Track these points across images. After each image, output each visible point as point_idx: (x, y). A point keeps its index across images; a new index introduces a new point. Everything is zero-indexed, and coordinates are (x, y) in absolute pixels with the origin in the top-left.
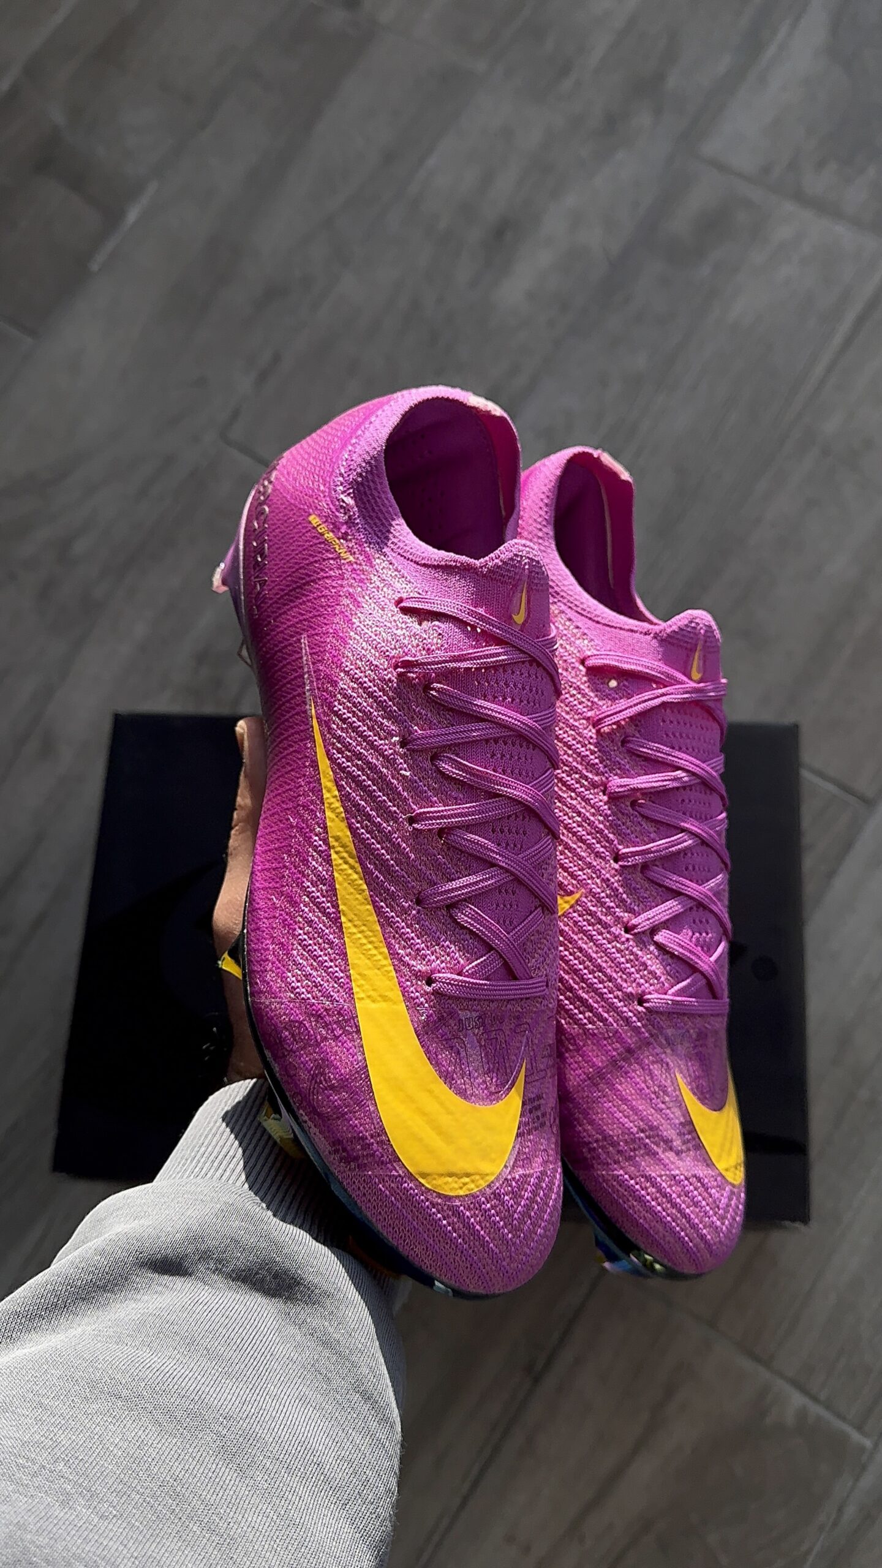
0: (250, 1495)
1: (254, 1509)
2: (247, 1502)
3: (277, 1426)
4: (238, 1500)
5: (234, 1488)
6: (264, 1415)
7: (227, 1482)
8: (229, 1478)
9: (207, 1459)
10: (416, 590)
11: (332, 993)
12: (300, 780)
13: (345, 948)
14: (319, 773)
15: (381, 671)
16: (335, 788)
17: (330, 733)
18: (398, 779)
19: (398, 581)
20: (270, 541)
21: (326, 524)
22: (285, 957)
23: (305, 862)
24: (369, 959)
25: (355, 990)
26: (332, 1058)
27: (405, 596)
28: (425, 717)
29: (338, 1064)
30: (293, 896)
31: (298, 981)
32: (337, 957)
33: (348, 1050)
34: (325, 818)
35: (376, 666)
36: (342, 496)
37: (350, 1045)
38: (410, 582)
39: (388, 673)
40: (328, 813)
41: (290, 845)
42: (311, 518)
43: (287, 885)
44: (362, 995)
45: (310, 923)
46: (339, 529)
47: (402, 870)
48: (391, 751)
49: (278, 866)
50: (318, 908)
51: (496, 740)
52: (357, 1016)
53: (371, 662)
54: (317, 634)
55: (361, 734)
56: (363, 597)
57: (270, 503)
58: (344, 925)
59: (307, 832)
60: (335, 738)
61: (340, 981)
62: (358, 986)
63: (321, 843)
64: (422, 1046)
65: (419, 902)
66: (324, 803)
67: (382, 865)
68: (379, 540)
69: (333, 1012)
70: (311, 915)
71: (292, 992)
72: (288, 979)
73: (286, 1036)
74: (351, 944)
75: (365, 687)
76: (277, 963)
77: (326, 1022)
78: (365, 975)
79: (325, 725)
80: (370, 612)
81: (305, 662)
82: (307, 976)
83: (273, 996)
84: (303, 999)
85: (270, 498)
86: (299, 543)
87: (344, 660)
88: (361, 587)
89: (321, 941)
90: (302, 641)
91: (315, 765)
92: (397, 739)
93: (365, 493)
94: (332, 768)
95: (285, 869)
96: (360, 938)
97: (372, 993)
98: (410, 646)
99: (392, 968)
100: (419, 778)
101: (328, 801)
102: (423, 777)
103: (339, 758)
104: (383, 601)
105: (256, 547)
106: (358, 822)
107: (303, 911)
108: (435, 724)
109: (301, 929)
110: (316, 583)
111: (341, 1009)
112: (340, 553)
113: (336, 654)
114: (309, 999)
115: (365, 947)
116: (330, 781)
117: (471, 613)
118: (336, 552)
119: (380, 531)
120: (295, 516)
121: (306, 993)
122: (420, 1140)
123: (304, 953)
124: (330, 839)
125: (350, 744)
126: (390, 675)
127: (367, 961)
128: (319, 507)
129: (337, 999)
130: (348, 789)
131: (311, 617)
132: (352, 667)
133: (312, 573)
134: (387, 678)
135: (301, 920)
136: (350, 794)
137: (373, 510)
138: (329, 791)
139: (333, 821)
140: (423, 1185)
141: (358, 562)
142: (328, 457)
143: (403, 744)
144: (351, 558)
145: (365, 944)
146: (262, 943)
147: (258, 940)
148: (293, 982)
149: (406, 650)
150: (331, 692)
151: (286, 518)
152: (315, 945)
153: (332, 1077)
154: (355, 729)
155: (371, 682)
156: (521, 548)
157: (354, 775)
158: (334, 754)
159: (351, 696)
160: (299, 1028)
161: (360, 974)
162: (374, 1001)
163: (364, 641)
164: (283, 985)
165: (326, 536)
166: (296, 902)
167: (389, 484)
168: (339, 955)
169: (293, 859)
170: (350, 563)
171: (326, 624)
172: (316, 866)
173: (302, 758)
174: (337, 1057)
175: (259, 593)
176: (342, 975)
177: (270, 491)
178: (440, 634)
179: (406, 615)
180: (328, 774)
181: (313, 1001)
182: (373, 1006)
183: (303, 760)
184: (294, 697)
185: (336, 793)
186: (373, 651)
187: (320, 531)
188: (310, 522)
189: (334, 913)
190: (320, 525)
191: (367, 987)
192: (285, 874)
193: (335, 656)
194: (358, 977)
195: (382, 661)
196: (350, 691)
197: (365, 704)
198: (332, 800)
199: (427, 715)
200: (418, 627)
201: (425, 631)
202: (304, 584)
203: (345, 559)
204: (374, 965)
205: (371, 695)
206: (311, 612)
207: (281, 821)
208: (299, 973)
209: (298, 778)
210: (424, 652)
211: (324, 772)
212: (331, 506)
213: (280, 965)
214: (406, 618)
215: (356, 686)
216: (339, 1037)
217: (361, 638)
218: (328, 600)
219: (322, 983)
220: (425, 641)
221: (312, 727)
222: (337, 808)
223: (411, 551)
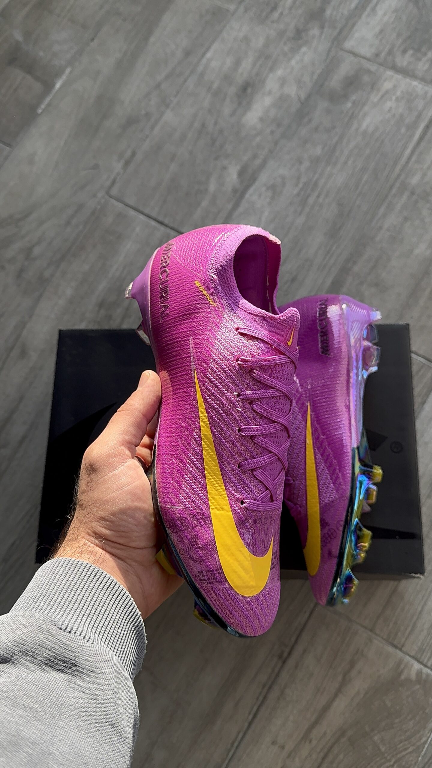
10: (246, 324)
11: (200, 506)
12: (187, 406)
13: (206, 485)
14: (198, 404)
15: (230, 361)
16: (205, 412)
17: (204, 387)
18: (235, 411)
19: (236, 318)
20: (171, 287)
21: (204, 286)
22: (178, 487)
23: (190, 445)
24: (216, 491)
25: (210, 504)
26: (200, 534)
27: (240, 326)
28: (248, 384)
29: (202, 537)
30: (183, 459)
31: (185, 499)
32: (203, 489)
33: (207, 531)
34: (200, 425)
35: (228, 359)
36: (212, 274)
37: (208, 529)
38: (242, 320)
39: (234, 363)
40: (202, 424)
41: (181, 436)
42: (196, 282)
43: (180, 454)
44: (213, 507)
45: (191, 473)
46: (210, 290)
47: (233, 452)
48: (233, 399)
49: (175, 444)
50: (195, 466)
51: (276, 397)
52: (211, 516)
53: (226, 357)
54: (198, 339)
55: (219, 389)
56: (220, 324)
57: (170, 268)
58: (206, 475)
59: (190, 431)
60: (206, 389)
61: (204, 500)
62: (212, 503)
63: (197, 436)
64: (238, 531)
65: (239, 467)
66: (199, 419)
67: (225, 449)
68: (227, 297)
69: (200, 514)
70: (191, 469)
71: (182, 504)
72: (180, 498)
73: (179, 523)
74: (209, 484)
75: (223, 368)
76: (175, 489)
77: (197, 518)
78: (215, 498)
79: (202, 382)
80: (224, 332)
81: (191, 351)
82: (189, 497)
83: (172, 504)
84: (187, 507)
85: (169, 265)
86: (189, 293)
87: (212, 353)
88: (219, 319)
89: (196, 481)
90: (190, 340)
91: (195, 400)
92: (236, 393)
93: (223, 275)
94: (204, 403)
95: (178, 446)
96: (213, 481)
97: (218, 507)
98: (244, 352)
99: (226, 496)
100: (244, 412)
101: (202, 418)
102: (246, 412)
103: (208, 399)
104: (230, 327)
106: (215, 429)
107: (188, 467)
108: (253, 388)
109: (186, 475)
110: (198, 314)
111: (204, 513)
112: (209, 301)
113: (208, 350)
114: (190, 507)
115: (215, 485)
116: (203, 409)
117: (272, 340)
118: (208, 300)
119: (228, 293)
120: (185, 279)
121: (188, 504)
122: (236, 572)
123: (188, 486)
124: (202, 435)
125: (214, 393)
126: (234, 364)
127: (216, 492)
128: (200, 278)
129: (202, 508)
130: (212, 413)
131: (195, 330)
132: (217, 357)
133: (195, 309)
134: (233, 365)
135: (186, 471)
136: (213, 416)
137: (226, 283)
138: (202, 413)
139: (203, 427)
140: (236, 592)
141: (218, 307)
142: (204, 253)
143: (238, 396)
144: (215, 304)
145: (215, 484)
146: (167, 480)
147: (165, 478)
148: (182, 499)
149: (243, 353)
150: (205, 367)
151: (180, 278)
152: (193, 483)
153: (199, 543)
154: (217, 387)
155: (225, 366)
156: (294, 312)
157: (215, 408)
158: (206, 396)
159: (216, 371)
160: (185, 520)
161: (212, 497)
162: (218, 510)
163: (222, 346)
164: (178, 500)
165: (203, 292)
166: (184, 462)
167: (234, 272)
168: (204, 488)
169: (183, 442)
170: (214, 307)
171: (202, 334)
172: (195, 447)
173: (189, 396)
174: (202, 534)
175: (164, 311)
176: (204, 497)
177: (168, 262)
178: (258, 348)
179: (241, 336)
180: (202, 405)
181: (192, 508)
182: (218, 512)
183: (188, 397)
184: (185, 366)
185: (206, 414)
186: (226, 351)
187: (201, 289)
188: (195, 284)
189: (202, 469)
190: (201, 286)
191: (215, 503)
192: (179, 449)
193: (207, 351)
194: (212, 499)
195: (231, 357)
196: (215, 369)
197: (222, 376)
198: (204, 418)
199: (249, 384)
200: (247, 343)
201: (251, 345)
202: (192, 313)
203: (212, 305)
204: (219, 494)
205: (225, 372)
206: (195, 327)
207: (176, 423)
208: (185, 495)
209: (186, 405)
210: (251, 356)
211: (200, 404)
212: (206, 278)
213: (176, 491)
214: (242, 338)
215: (218, 366)
216: (203, 525)
217: (220, 344)
218: (204, 323)
219: (196, 500)
220: (251, 350)
221: (195, 382)
222: (206, 421)
223: (242, 305)
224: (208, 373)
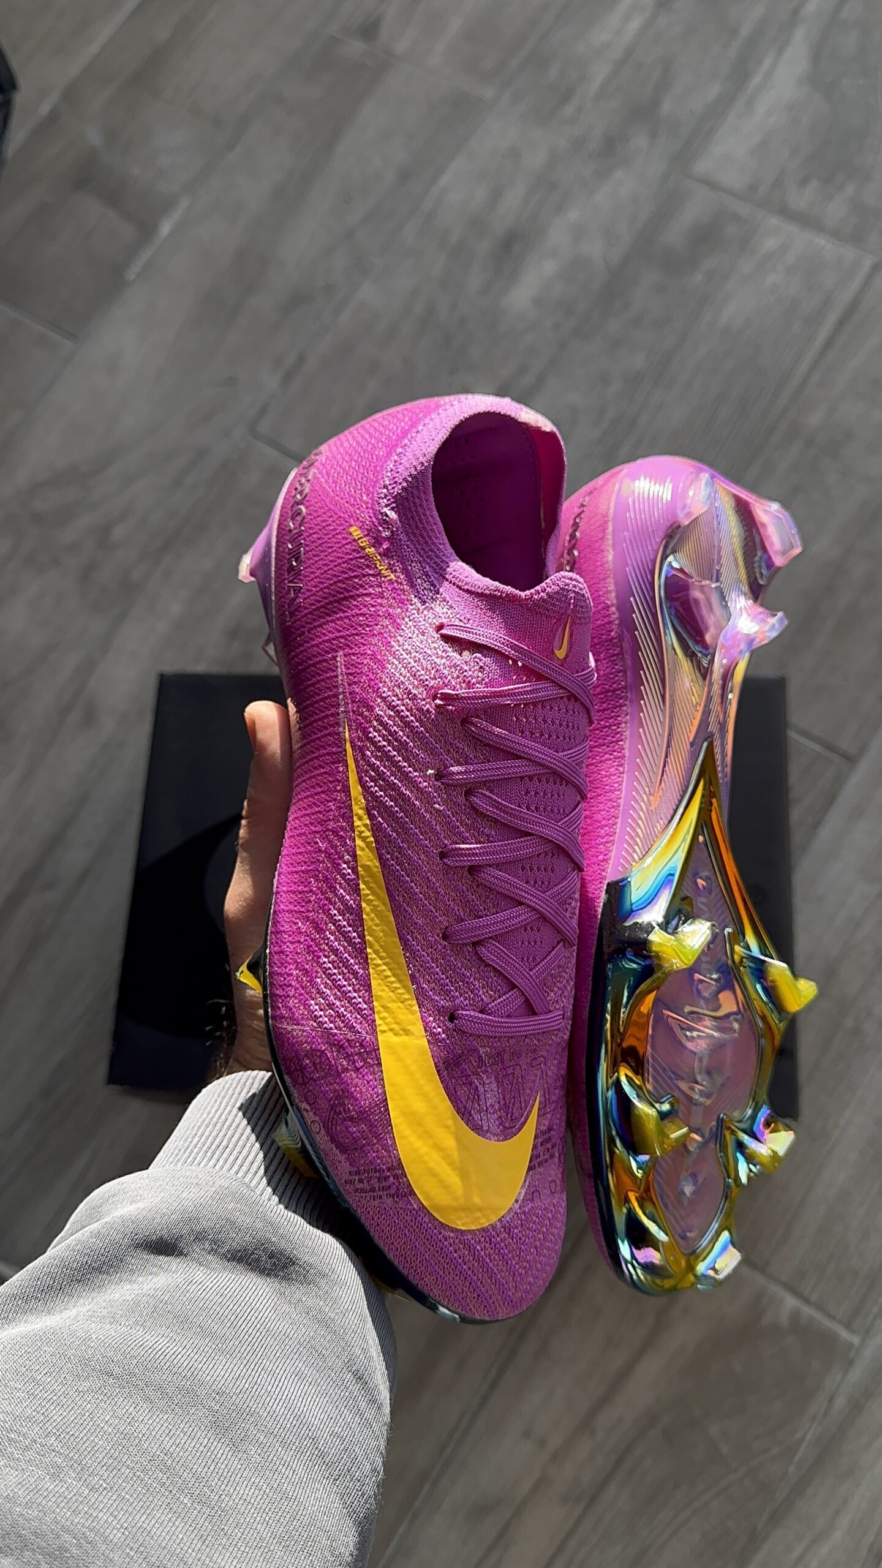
0: (242, 1469)
1: (246, 1482)
2: (239, 1475)
3: (273, 1401)
4: (230, 1474)
5: (226, 1462)
6: (259, 1390)
7: (219, 1455)
8: (221, 1452)
9: (199, 1434)
10: (458, 616)
11: (355, 1025)
12: (330, 804)
13: (370, 980)
14: (350, 799)
15: (419, 701)
16: (366, 817)
17: (364, 760)
18: (431, 812)
19: (439, 605)
20: (307, 545)
21: (368, 538)
22: (308, 984)
23: (334, 890)
24: (393, 991)
25: (378, 1022)
26: (353, 1089)
27: (444, 621)
28: (461, 751)
29: (358, 1095)
30: (319, 922)
31: (321, 1010)
32: (361, 988)
33: (368, 1083)
34: (355, 846)
35: (415, 695)
36: (386, 510)
37: (371, 1077)
38: (451, 607)
39: (426, 703)
40: (359, 842)
41: (318, 870)
42: (352, 529)
43: (313, 910)
44: (385, 1028)
45: (335, 952)
46: (381, 544)
47: (430, 904)
48: (425, 784)
49: (305, 889)
50: (345, 938)
51: (531, 778)
52: (379, 1049)
53: (410, 690)
54: (354, 654)
55: (395, 764)
56: (403, 619)
57: (308, 504)
58: (369, 956)
59: (336, 859)
60: (369, 766)
61: (363, 1012)
62: (381, 1019)
63: (349, 871)
64: (442, 1082)
65: (445, 937)
66: (354, 832)
67: (410, 898)
68: (421, 559)
69: (355, 1044)
70: (336, 943)
71: (315, 1021)
72: (312, 1007)
73: (307, 1065)
74: (375, 975)
75: (402, 716)
76: (300, 989)
77: (347, 1053)
78: (389, 1008)
79: (359, 750)
80: (410, 635)
81: (340, 682)
82: (331, 1006)
83: (295, 1022)
84: (326, 1028)
86: (338, 555)
87: (381, 685)
88: (401, 608)
89: (345, 971)
90: (338, 659)
91: (346, 790)
92: (432, 772)
93: (410, 510)
95: (311, 894)
96: (384, 970)
97: (395, 1027)
98: (450, 677)
99: (415, 1002)
100: (452, 813)
101: (359, 829)
102: (456, 813)
103: (372, 786)
104: (424, 625)
105: (291, 549)
106: (388, 853)
107: (328, 939)
108: (471, 759)
109: (326, 957)
110: (355, 600)
111: (363, 1041)
112: (380, 570)
113: (373, 678)
114: (331, 1028)
115: (389, 979)
116: (361, 808)
117: (513, 647)
118: (377, 568)
119: (422, 549)
120: (334, 524)
121: (328, 1022)
122: (435, 1175)
123: (328, 981)
124: (359, 869)
125: (384, 773)
126: (428, 706)
127: (391, 994)
128: (361, 519)
129: (360, 1030)
130: (380, 819)
131: (348, 635)
132: (390, 693)
133: (350, 589)
134: (425, 709)
135: (326, 948)
136: (382, 824)
137: (417, 527)
138: (360, 819)
139: (362, 849)
140: (437, 1219)
141: (399, 581)
142: (372, 464)
143: (439, 776)
144: (392, 576)
145: (389, 977)
146: (286, 967)
147: (282, 963)
148: (316, 1010)
149: (446, 681)
150: (366, 717)
151: (324, 524)
152: (340, 974)
153: (351, 1108)
154: (390, 758)
155: (408, 711)
156: (567, 581)
157: (387, 806)
158: (367, 781)
159: (387, 724)
160: (320, 1057)
161: (383, 1006)
162: (396, 1034)
163: (403, 667)
164: (306, 1013)
165: (367, 550)
166: (322, 929)
167: (435, 501)
168: (364, 987)
169: (320, 885)
170: (391, 582)
171: (363, 644)
172: (344, 894)
173: (333, 781)
174: (358, 1089)
175: (294, 600)
176: (365, 1006)
177: (307, 491)
178: (481, 667)
179: (446, 642)
180: (360, 801)
181: (336, 1031)
182: (395, 1039)
183: (334, 784)
184: (327, 716)
185: (368, 822)
186: (411, 678)
187: (361, 545)
188: (351, 534)
189: (359, 943)
190: (361, 538)
191: (389, 1020)
192: (312, 899)
193: (372, 680)
194: (381, 1009)
195: (420, 691)
196: (386, 718)
197: (401, 733)
198: (363, 829)
199: (463, 749)
200: (459, 657)
201: (466, 662)
202: (343, 599)
203: (385, 577)
204: (398, 998)
205: (408, 724)
206: (348, 630)
207: (309, 843)
208: (323, 1001)
209: (328, 802)
210: (464, 685)
211: (356, 799)
212: (374, 520)
213: (303, 992)
214: (446, 647)
215: (392, 713)
216: (360, 1069)
217: (400, 663)
218: (367, 618)
219: (345, 1013)
220: (465, 673)
221: (345, 750)
222: (368, 837)
223: (454, 573)
224: (371, 730)
